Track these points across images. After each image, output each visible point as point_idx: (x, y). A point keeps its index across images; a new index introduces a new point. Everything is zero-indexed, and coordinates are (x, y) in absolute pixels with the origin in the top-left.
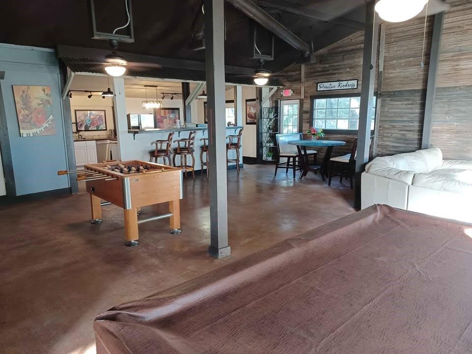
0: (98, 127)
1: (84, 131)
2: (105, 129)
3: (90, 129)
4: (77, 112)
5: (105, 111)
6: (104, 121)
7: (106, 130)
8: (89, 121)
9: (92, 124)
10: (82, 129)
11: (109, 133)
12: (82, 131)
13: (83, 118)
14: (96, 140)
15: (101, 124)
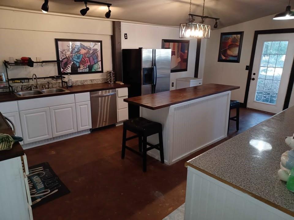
0: (90, 67)
1: (71, 74)
2: (100, 70)
3: (79, 71)
4: (59, 43)
5: (101, 42)
6: (100, 59)
7: (102, 72)
8: (78, 58)
9: (83, 62)
10: (68, 72)
11: (105, 77)
12: (67, 74)
13: (68, 54)
14: (90, 91)
15: (95, 64)
